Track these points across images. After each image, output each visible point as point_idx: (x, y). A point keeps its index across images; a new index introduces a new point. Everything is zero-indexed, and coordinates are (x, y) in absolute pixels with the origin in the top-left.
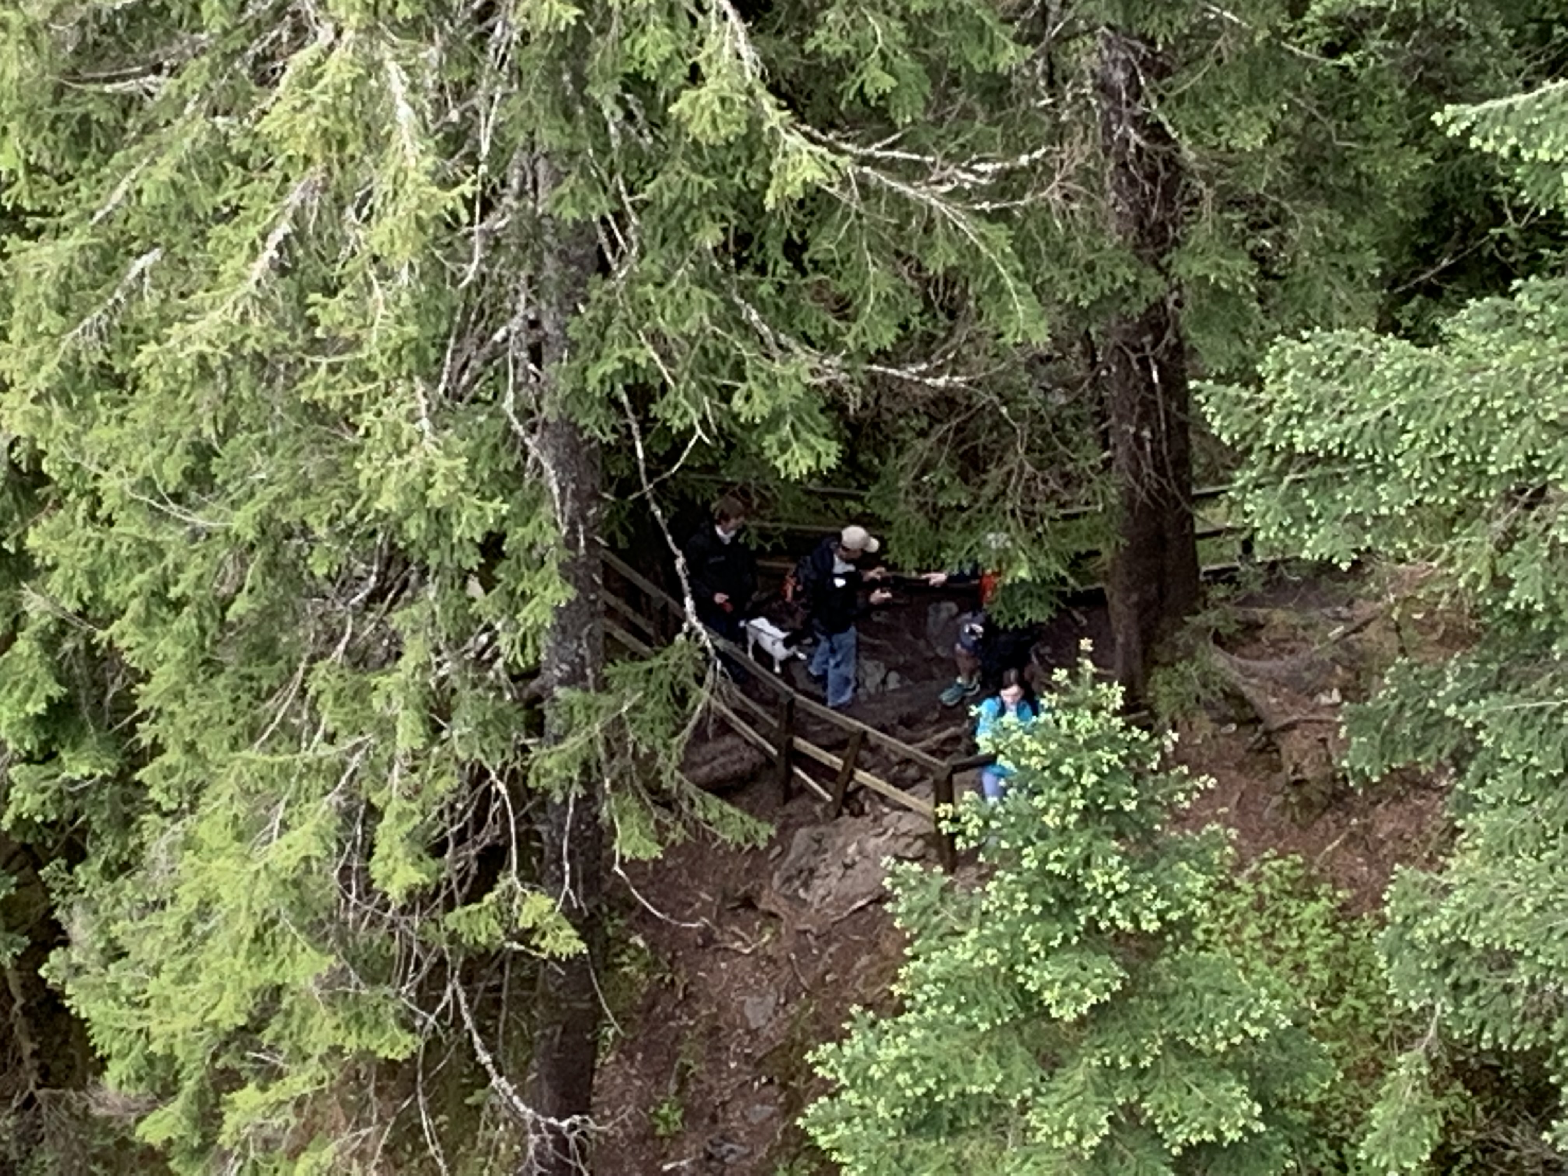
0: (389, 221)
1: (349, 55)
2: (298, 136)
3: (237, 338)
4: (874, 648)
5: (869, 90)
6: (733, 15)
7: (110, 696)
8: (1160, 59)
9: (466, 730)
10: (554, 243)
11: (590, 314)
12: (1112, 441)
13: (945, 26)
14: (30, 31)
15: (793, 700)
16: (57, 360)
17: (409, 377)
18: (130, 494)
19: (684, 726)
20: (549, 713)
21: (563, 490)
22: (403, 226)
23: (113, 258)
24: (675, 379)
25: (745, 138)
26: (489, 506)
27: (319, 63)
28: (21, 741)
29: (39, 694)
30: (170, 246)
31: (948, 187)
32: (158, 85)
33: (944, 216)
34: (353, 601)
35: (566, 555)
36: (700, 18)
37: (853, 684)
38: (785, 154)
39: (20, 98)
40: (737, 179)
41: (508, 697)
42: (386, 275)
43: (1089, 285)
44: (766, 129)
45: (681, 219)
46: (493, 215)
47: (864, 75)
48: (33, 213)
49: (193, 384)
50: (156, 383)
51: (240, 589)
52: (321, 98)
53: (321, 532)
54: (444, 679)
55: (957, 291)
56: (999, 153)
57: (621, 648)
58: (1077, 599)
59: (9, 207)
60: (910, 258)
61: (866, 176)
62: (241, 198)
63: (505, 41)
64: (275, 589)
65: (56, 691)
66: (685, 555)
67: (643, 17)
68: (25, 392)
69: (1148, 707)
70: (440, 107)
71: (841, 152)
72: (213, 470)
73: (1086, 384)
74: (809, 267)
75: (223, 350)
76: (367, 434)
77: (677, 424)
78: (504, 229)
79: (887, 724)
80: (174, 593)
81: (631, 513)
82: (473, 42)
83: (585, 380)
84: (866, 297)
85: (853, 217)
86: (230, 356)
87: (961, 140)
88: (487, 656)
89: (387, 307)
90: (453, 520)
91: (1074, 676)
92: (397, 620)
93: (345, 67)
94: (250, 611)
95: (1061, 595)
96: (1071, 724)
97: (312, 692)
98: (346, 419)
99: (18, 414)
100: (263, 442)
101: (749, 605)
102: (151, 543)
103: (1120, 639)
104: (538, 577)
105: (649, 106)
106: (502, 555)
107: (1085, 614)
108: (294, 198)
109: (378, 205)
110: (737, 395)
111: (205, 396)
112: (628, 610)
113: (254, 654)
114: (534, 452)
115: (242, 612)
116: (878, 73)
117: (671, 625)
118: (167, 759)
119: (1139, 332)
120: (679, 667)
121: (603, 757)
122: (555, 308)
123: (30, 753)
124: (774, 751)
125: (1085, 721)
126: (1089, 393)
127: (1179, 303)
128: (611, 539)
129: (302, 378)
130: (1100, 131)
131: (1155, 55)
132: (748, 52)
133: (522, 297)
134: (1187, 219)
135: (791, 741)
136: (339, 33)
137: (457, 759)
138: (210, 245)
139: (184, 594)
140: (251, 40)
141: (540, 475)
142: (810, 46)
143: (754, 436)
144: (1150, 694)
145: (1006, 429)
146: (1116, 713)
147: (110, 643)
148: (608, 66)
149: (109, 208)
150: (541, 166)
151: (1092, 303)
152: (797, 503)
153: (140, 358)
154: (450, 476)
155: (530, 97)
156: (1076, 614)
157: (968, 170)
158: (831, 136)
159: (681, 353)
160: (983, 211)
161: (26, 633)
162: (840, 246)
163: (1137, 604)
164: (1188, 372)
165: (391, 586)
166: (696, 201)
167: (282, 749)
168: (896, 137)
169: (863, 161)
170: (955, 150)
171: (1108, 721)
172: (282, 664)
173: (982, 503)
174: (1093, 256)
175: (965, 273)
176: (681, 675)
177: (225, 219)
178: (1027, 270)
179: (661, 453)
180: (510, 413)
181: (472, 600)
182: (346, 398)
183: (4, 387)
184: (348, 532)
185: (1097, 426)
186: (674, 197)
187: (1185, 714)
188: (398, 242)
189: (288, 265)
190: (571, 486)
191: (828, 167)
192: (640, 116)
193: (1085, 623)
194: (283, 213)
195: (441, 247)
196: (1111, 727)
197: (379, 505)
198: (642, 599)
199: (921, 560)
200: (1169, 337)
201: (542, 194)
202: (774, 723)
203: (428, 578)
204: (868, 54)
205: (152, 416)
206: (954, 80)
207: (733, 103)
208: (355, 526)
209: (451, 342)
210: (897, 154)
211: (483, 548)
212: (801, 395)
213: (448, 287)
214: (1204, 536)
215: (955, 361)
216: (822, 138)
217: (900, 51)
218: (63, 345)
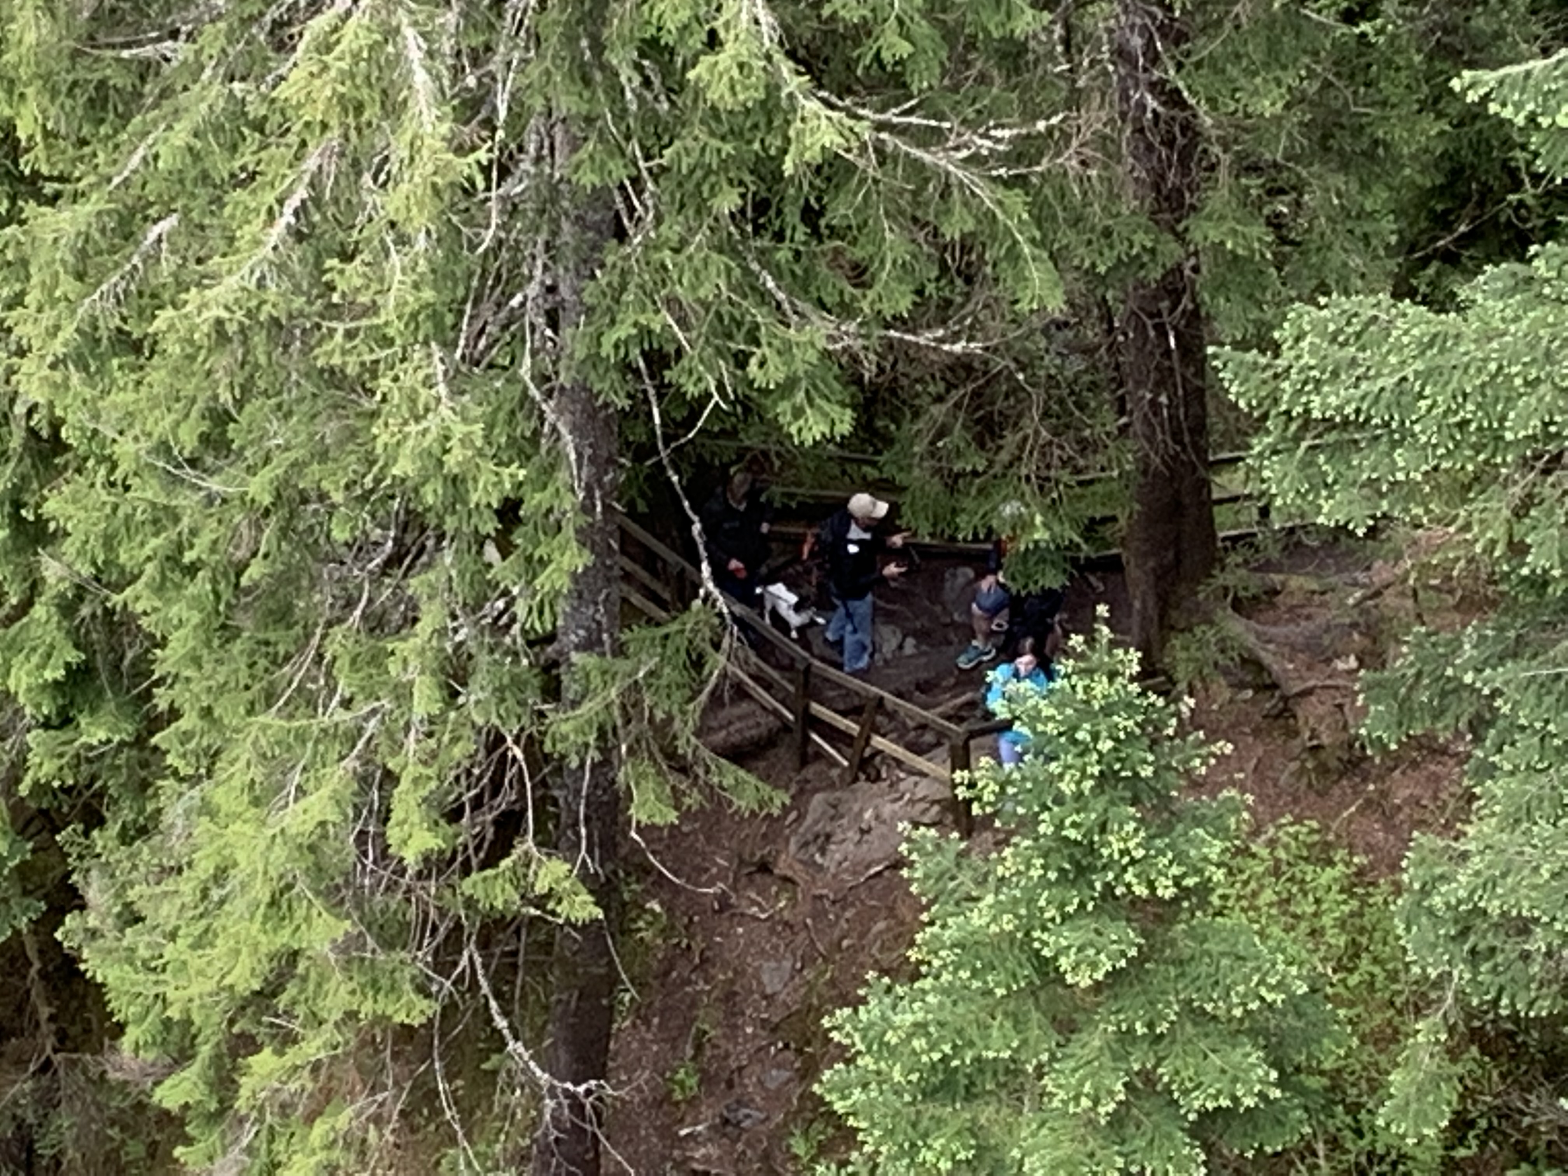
0: (404, 187)
1: (366, 21)
2: (315, 102)
3: (254, 303)
4: (891, 614)
5: (886, 56)
7: (127, 661)
8: (1177, 25)
9: (481, 695)
10: (571, 208)
11: (606, 279)
12: (1129, 406)
15: (809, 666)
16: (74, 326)
17: (426, 343)
18: (145, 458)
19: (700, 692)
20: (565, 679)
21: (580, 455)
22: (419, 192)
23: (130, 224)
24: (689, 342)
25: (763, 103)
26: (506, 472)
27: (335, 29)
28: (38, 706)
29: (57, 660)
30: (187, 211)
31: (964, 153)
32: (175, 51)
33: (961, 182)
34: (371, 566)
35: (583, 520)
37: (870, 650)
38: (803, 120)
39: (38, 65)
40: (756, 146)
41: (525, 662)
42: (403, 240)
43: (1106, 251)
44: (783, 95)
45: (699, 185)
46: (510, 181)
47: (881, 41)
48: (50, 179)
49: (210, 349)
50: (172, 348)
51: (254, 554)
52: (338, 64)
53: (338, 497)
54: (461, 644)
55: (974, 257)
56: (1016, 118)
57: (637, 613)
58: (1092, 565)
59: (27, 172)
60: (927, 224)
61: (883, 142)
62: (258, 163)
63: (521, 5)
64: (291, 555)
65: (74, 656)
66: (702, 521)
68: (42, 357)
69: (1165, 673)
70: (457, 72)
71: (860, 118)
72: (230, 435)
73: (1103, 350)
74: (826, 232)
75: (239, 315)
76: (384, 399)
77: (692, 390)
78: (521, 194)
79: (904, 690)
80: (189, 557)
81: (647, 478)
82: (490, 8)
83: (600, 345)
84: (882, 262)
85: (870, 182)
86: (247, 322)
87: (978, 106)
88: (505, 619)
89: (404, 272)
90: (470, 484)
91: (1091, 641)
92: (415, 585)
93: (362, 33)
94: (264, 575)
95: (1074, 561)
96: (1087, 689)
97: (328, 657)
98: (363, 385)
99: (36, 383)
100: (279, 406)
102: (166, 508)
103: (1137, 604)
104: (555, 543)
105: (666, 71)
106: (519, 521)
107: (1103, 580)
108: (311, 164)
109: (395, 170)
110: (752, 361)
111: (222, 361)
112: (645, 575)
113: (270, 620)
114: (551, 417)
115: (256, 576)
116: (896, 39)
117: (687, 591)
118: (183, 724)
119: (1156, 298)
120: (695, 632)
121: (619, 722)
122: (572, 273)
123: (47, 718)
124: (791, 717)
125: (1101, 686)
126: (1106, 359)
127: (1195, 269)
128: (629, 504)
129: (319, 344)
130: (1116, 97)
131: (1173, 20)
132: (766, 18)
133: (539, 263)
134: (1203, 185)
135: (807, 708)
137: (474, 725)
138: (227, 211)
139: (199, 559)
140: (268, 6)
141: (558, 439)
142: (826, 11)
143: (769, 402)
144: (1167, 660)
145: (1022, 395)
146: (1132, 679)
147: (125, 606)
148: (626, 32)
149: (126, 173)
150: (558, 131)
151: (1109, 270)
153: (157, 323)
154: (466, 441)
155: (548, 63)
156: (1091, 580)
157: (986, 136)
158: (849, 102)
159: (697, 318)
160: (1000, 176)
161: (43, 599)
162: (857, 211)
163: (1154, 570)
164: (1207, 338)
165: (408, 552)
166: (714, 166)
167: (298, 714)
168: (913, 102)
169: (880, 127)
170: (972, 116)
171: (1125, 687)
172: (298, 629)
173: (997, 469)
174: (1110, 222)
175: (982, 238)
176: (698, 640)
177: (242, 184)
178: (1044, 236)
179: (679, 418)
180: (527, 378)
181: (490, 566)
182: (363, 364)
183: (22, 353)
184: (364, 498)
185: (1114, 392)
186: (692, 161)
187: (1203, 680)
188: (415, 210)
189: (305, 230)
190: (588, 451)
191: (847, 133)
192: (656, 81)
193: (1102, 588)
194: (300, 178)
195: (457, 213)
196: (1128, 693)
197: (396, 471)
198: (660, 565)
199: (934, 525)
200: (1186, 302)
201: (559, 160)
202: (791, 688)
203: (445, 543)
204: (885, 20)
205: (168, 380)
206: (971, 45)
207: (751, 68)
208: (372, 491)
209: (468, 308)
210: (914, 120)
211: (500, 514)
212: (815, 361)
213: (465, 252)
214: (1221, 502)
215: (972, 327)
216: (840, 103)
217: (917, 17)
218: (80, 311)
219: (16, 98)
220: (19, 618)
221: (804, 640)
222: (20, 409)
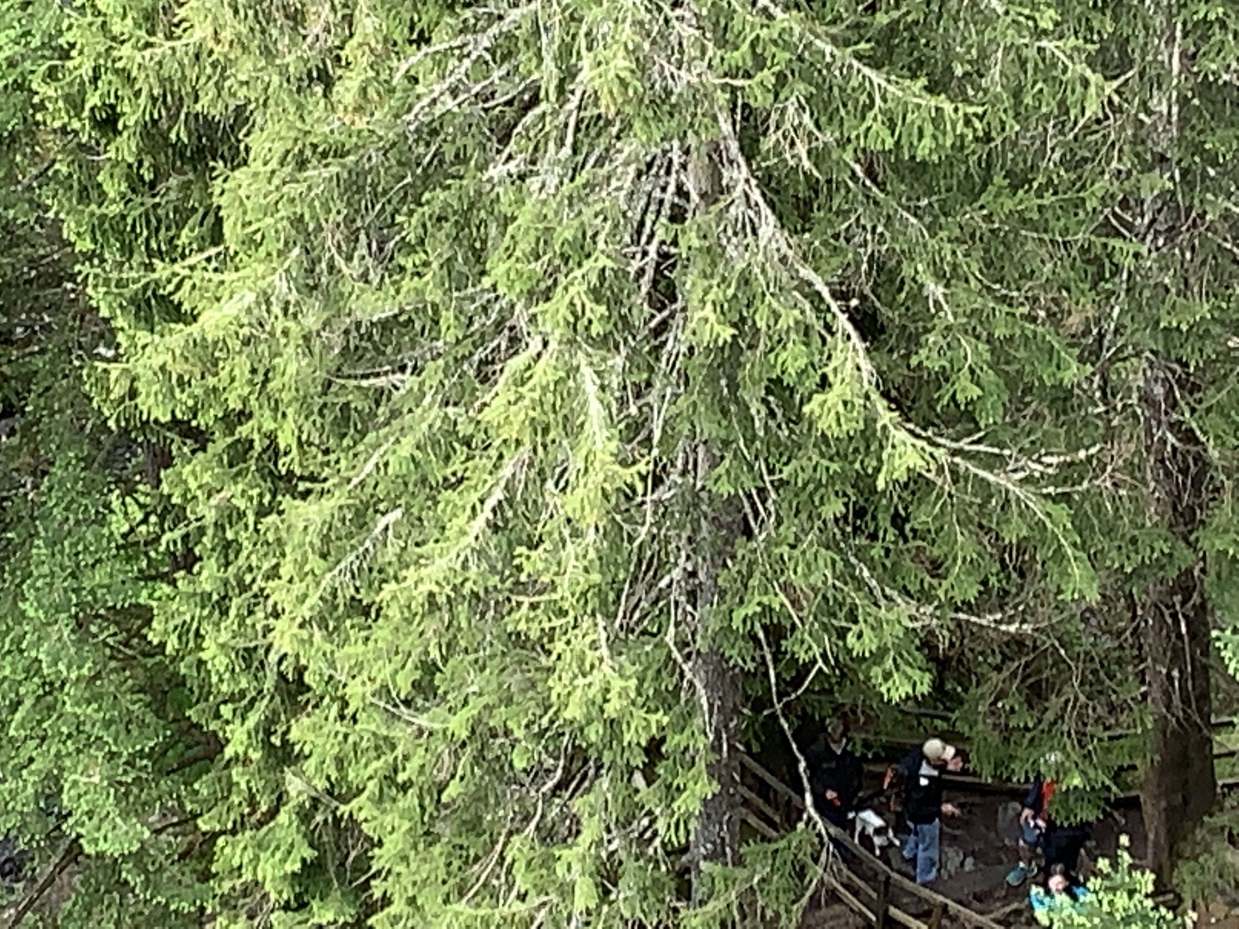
0: (580, 492)
1: (553, 362)
2: (511, 423)
3: (459, 581)
4: (955, 837)
5: (959, 397)
6: (854, 335)
7: (351, 859)
8: (1192, 379)
9: (629, 894)
10: (709, 511)
11: (736, 568)
12: (1147, 679)
13: (1022, 348)
14: (306, 338)
15: (889, 878)
16: (318, 594)
17: (593, 614)
18: (369, 699)
19: (803, 895)
20: (695, 883)
21: (711, 706)
22: (592, 495)
23: (364, 515)
24: (801, 619)
25: (863, 432)
26: (653, 718)
27: (529, 367)
28: (280, 893)
29: (296, 855)
30: (409, 507)
31: (1021, 475)
32: (403, 382)
33: (1018, 498)
34: (544, 789)
35: (713, 757)
36: (829, 338)
37: (937, 866)
38: (894, 447)
39: (297, 390)
40: (857, 466)
41: (663, 868)
42: (576, 534)
43: (1133, 555)
44: (879, 426)
45: (811, 495)
46: (661, 488)
47: (956, 386)
48: (302, 478)
49: (423, 616)
50: (393, 612)
51: (453, 776)
52: (530, 394)
53: (519, 733)
54: (613, 853)
55: (1027, 557)
56: (1063, 450)
57: (754, 832)
58: (1119, 804)
59: (284, 472)
60: (990, 530)
61: (957, 465)
62: (466, 470)
63: (675, 352)
64: (482, 778)
65: (309, 854)
66: (806, 760)
67: (784, 336)
68: (293, 619)
69: (1172, 891)
70: (623, 402)
71: (938, 446)
72: (436, 683)
73: (1128, 633)
74: (910, 535)
75: (448, 590)
76: (559, 657)
77: (803, 657)
78: (669, 500)
79: (964, 898)
80: (401, 777)
81: (763, 725)
82: (649, 353)
83: (731, 620)
84: (955, 560)
85: (946, 495)
86: (453, 595)
87: (1032, 438)
88: (648, 835)
89: (577, 559)
90: (624, 727)
91: (1115, 865)
92: (578, 805)
93: (550, 371)
94: (460, 794)
95: (1107, 801)
96: (1111, 903)
97: (509, 860)
98: (542, 647)
99: (287, 637)
100: (476, 661)
101: (855, 802)
102: (386, 738)
103: (1151, 836)
104: (690, 774)
105: (787, 404)
106: (662, 757)
107: (1125, 816)
108: (506, 472)
109: (572, 479)
110: (850, 635)
111: (431, 625)
112: (760, 802)
113: (464, 829)
114: (689, 675)
115: (454, 795)
116: (968, 384)
117: (794, 816)
118: (393, 910)
119: (1172, 592)
120: (799, 848)
121: (737, 918)
122: (709, 562)
123: (288, 902)
124: (874, 918)
125: (1121, 900)
126: (1130, 640)
127: (1203, 571)
128: (747, 745)
129: (509, 613)
130: (1143, 434)
131: (1188, 374)
132: (866, 366)
133: (683, 554)
134: (1211, 504)
135: (887, 910)
136: (545, 344)
137: (622, 917)
138: (441, 506)
139: (410, 779)
140: (476, 348)
141: (693, 694)
142: (914, 361)
143: (864, 667)
144: (1175, 881)
145: (1062, 666)
146: (1147, 896)
147: (351, 815)
148: (756, 375)
149: (362, 476)
150: (701, 450)
151: (1134, 570)
152: (896, 722)
153: (382, 594)
154: (623, 693)
155: (695, 397)
156: (1116, 815)
157: (1039, 461)
158: (930, 433)
159: (808, 600)
160: (1049, 494)
161: (286, 808)
162: (935, 518)
163: (1165, 810)
164: (1211, 625)
165: (574, 778)
166: (824, 481)
167: (484, 903)
168: (982, 434)
169: (954, 453)
170: (1027, 446)
171: (1141, 902)
172: (486, 836)
173: (1044, 726)
174: (1136, 532)
175: (1033, 542)
176: (800, 856)
177: (453, 487)
178: (1084, 543)
179: (788, 679)
180: (671, 644)
181: (637, 791)
182: (543, 630)
183: (276, 615)
184: (541, 734)
185: (1136, 666)
186: (806, 477)
187: (1204, 899)
188: (588, 509)
189: (500, 524)
190: (718, 703)
191: (927, 457)
192: (779, 413)
193: (1123, 821)
194: (497, 484)
195: (620, 513)
196: (1143, 908)
197: (567, 714)
198: (771, 795)
199: (996, 769)
200: (1196, 598)
201: (700, 473)
202: (874, 895)
203: (603, 771)
204: (959, 370)
205: (390, 638)
206: (1028, 390)
207: (853, 405)
208: (547, 730)
209: (627, 586)
210: (982, 448)
211: (647, 751)
212: (901, 635)
213: (625, 544)
214: (1219, 756)
215: (1024, 611)
216: (924, 434)
217: (985, 367)
218: (323, 584)
219: (279, 416)
220: (267, 823)
221: (885, 858)
222: (273, 658)
